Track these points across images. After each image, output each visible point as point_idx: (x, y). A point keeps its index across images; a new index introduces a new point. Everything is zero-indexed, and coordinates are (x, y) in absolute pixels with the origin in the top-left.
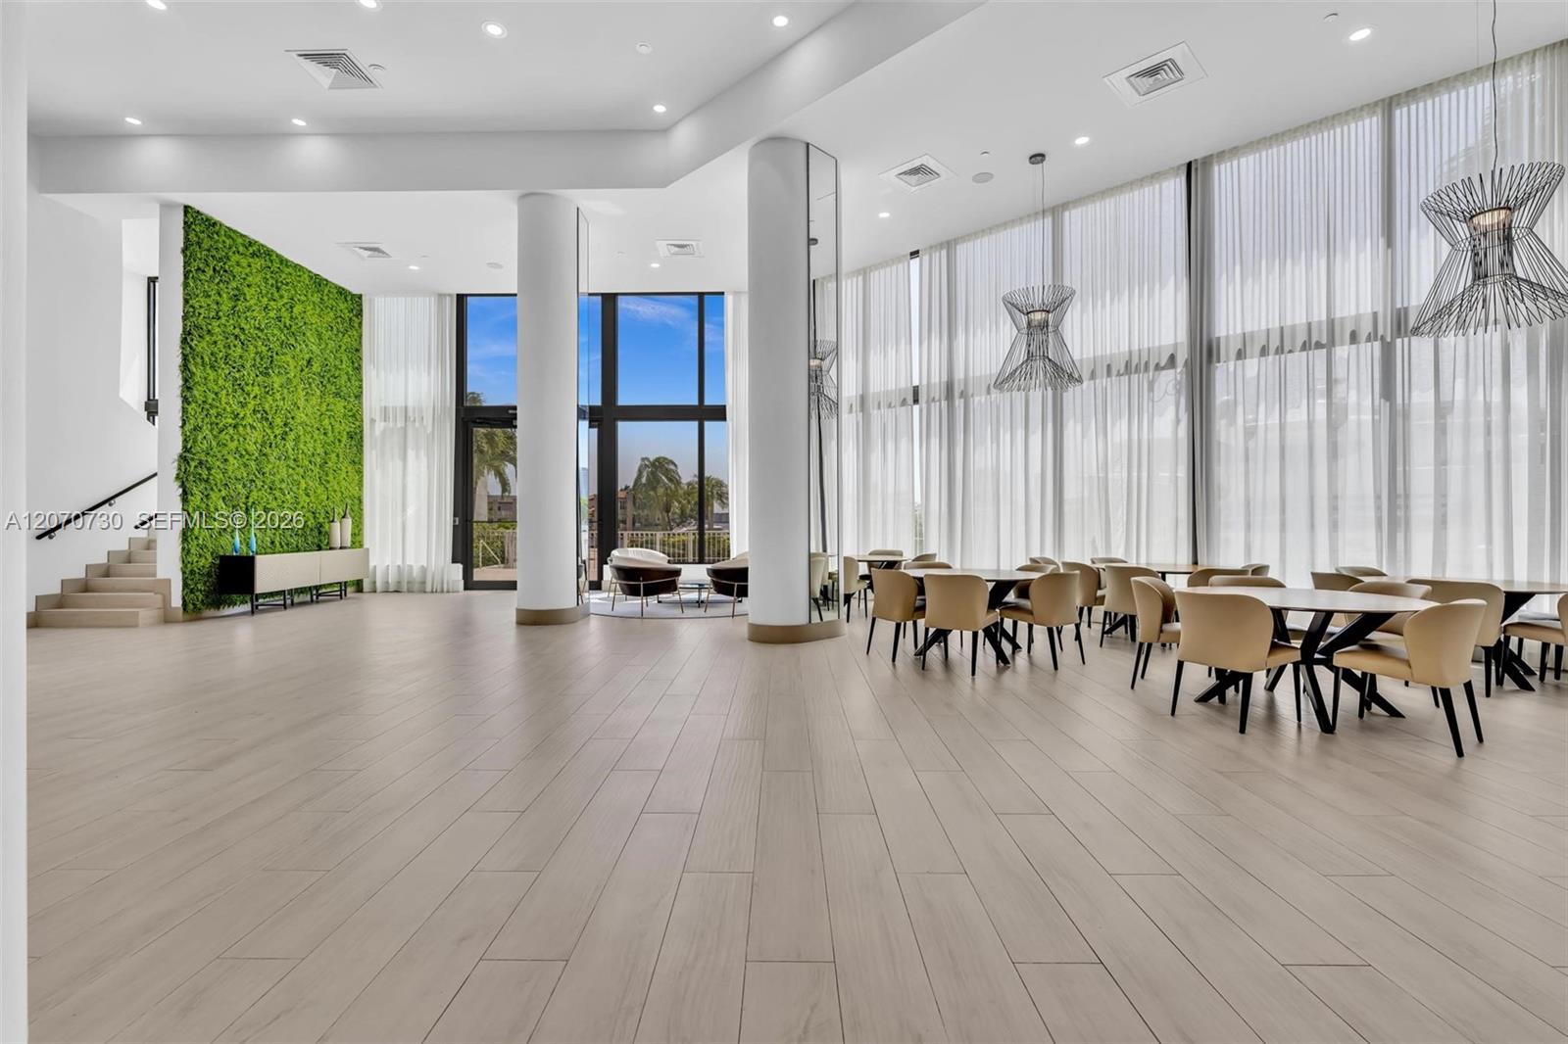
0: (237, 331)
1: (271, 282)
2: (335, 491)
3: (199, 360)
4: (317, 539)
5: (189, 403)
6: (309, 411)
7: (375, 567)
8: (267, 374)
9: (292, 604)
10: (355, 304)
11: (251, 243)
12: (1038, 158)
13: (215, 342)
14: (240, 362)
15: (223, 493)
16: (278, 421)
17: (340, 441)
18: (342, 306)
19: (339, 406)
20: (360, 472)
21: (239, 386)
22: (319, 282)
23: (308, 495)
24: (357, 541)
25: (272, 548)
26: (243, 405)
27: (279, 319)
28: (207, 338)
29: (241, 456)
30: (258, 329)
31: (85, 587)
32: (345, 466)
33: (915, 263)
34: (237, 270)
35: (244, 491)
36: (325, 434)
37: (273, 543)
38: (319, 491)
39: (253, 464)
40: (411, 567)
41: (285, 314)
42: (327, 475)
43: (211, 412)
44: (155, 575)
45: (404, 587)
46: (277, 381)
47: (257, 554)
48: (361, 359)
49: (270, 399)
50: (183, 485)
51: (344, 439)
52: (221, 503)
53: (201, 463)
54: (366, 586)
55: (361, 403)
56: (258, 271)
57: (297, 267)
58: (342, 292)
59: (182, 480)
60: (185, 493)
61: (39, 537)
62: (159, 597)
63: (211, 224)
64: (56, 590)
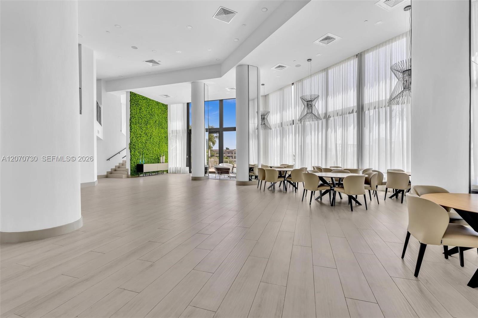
0: (140, 116)
1: (147, 105)
2: (162, 150)
3: (133, 123)
4: (158, 161)
5: (131, 133)
6: (156, 132)
7: (170, 168)
8: (147, 125)
9: (152, 175)
10: (166, 106)
11: (143, 97)
12: (309, 60)
13: (136, 119)
14: (141, 123)
15: (138, 151)
16: (149, 135)
17: (163, 139)
18: (163, 108)
19: (163, 131)
20: (167, 146)
21: (141, 128)
22: (158, 103)
23: (155, 151)
24: (167, 161)
25: (148, 163)
26: (142, 132)
27: (149, 113)
28: (135, 119)
29: (142, 143)
30: (145, 115)
31: (115, 170)
32: (164, 144)
33: (293, 86)
34: (140, 103)
35: (142, 150)
36: (159, 137)
37: (148, 161)
38: (158, 150)
39: (144, 145)
40: (178, 167)
41: (150, 112)
42: (160, 146)
43: (135, 134)
44: (126, 168)
45: (177, 172)
46: (149, 126)
47: (145, 164)
48: (167, 119)
49: (147, 130)
50: (130, 150)
51: (164, 138)
52: (137, 153)
53: (133, 145)
54: (169, 172)
55: (167, 129)
56: (145, 103)
57: (153, 100)
58: (163, 105)
59: (130, 148)
60: (131, 151)
61: (107, 160)
62: (126, 172)
63: (135, 94)
64: (110, 170)
